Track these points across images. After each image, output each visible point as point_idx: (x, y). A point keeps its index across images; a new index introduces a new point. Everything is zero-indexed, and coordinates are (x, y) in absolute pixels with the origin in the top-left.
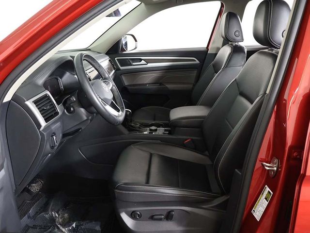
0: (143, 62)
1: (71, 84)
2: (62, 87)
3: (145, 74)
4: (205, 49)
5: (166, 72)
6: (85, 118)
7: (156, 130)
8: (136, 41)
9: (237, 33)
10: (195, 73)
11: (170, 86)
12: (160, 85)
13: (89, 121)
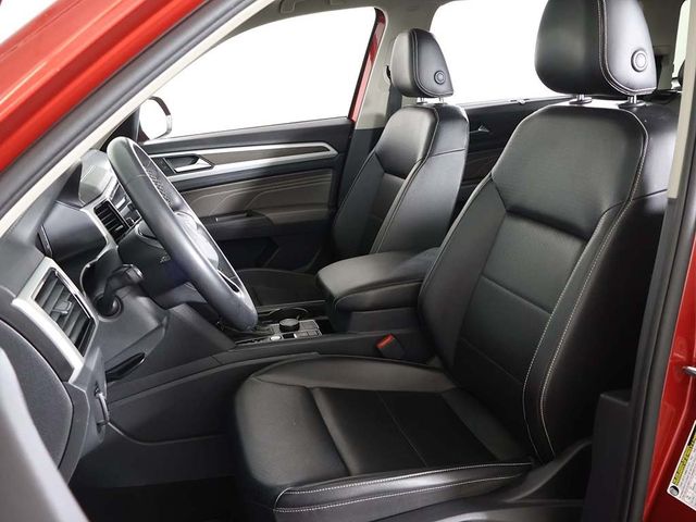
0: (201, 163)
1: (72, 233)
2: (48, 247)
3: (209, 192)
4: (344, 121)
5: (257, 183)
6: (153, 323)
7: (296, 328)
8: (167, 112)
9: (441, 77)
10: (327, 179)
11: (276, 216)
12: (248, 216)
13: (164, 330)
